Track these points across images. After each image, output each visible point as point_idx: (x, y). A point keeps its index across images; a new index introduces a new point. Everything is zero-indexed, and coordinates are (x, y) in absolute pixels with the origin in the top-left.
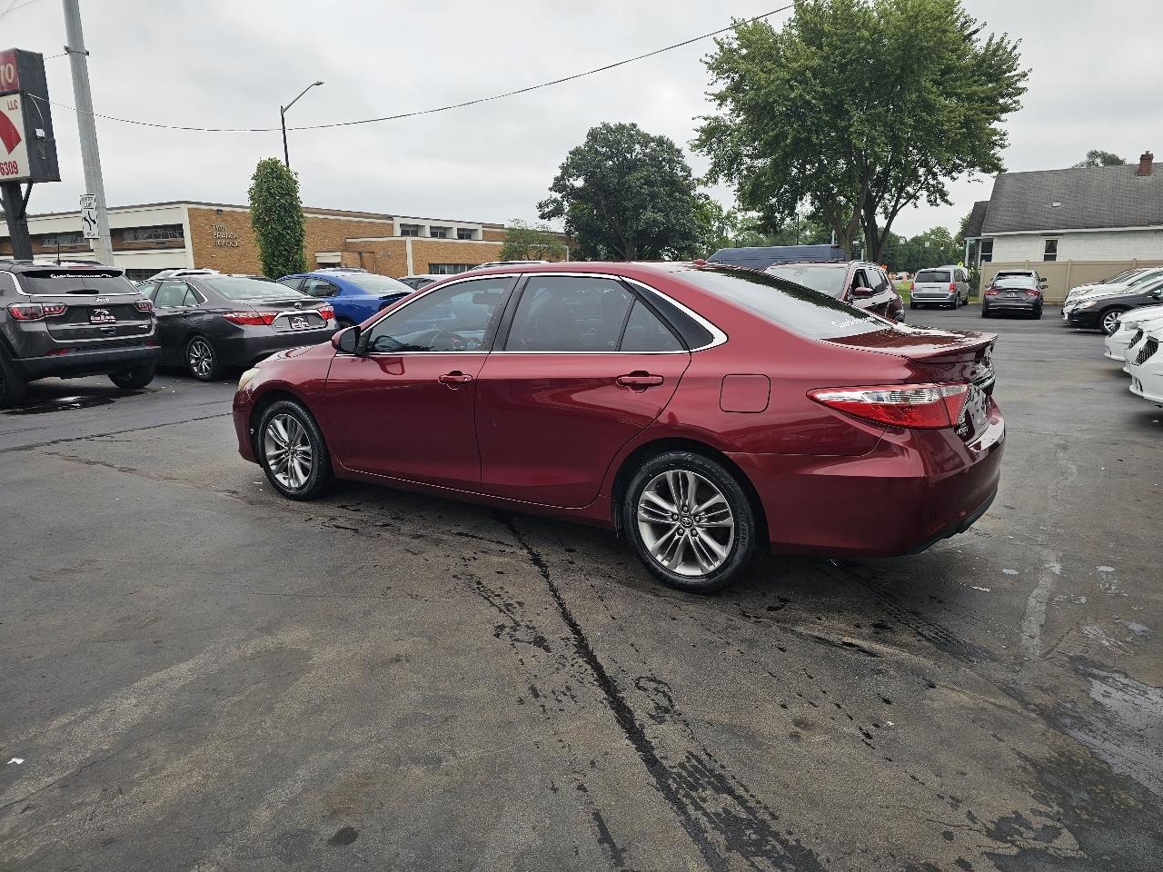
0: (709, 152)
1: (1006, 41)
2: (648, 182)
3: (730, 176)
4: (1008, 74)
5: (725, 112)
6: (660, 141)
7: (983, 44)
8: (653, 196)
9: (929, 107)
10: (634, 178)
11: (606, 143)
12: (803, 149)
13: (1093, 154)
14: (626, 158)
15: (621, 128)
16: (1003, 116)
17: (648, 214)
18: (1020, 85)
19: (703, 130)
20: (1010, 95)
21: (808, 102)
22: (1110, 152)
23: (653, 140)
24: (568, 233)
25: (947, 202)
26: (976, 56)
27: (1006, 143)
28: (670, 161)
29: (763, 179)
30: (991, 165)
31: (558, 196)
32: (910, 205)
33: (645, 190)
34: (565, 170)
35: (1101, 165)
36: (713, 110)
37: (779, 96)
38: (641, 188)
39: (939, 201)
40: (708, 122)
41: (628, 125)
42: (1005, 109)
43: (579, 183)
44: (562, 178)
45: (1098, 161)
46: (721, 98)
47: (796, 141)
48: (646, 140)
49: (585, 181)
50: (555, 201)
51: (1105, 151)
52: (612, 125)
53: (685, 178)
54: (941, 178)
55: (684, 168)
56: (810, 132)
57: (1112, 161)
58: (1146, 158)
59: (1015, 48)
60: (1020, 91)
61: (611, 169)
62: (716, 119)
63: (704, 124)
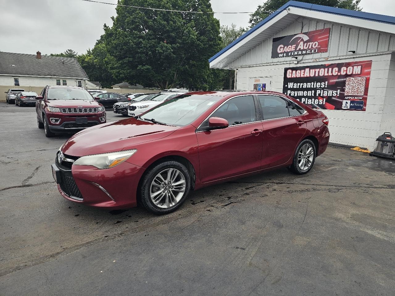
58: (39, 53)
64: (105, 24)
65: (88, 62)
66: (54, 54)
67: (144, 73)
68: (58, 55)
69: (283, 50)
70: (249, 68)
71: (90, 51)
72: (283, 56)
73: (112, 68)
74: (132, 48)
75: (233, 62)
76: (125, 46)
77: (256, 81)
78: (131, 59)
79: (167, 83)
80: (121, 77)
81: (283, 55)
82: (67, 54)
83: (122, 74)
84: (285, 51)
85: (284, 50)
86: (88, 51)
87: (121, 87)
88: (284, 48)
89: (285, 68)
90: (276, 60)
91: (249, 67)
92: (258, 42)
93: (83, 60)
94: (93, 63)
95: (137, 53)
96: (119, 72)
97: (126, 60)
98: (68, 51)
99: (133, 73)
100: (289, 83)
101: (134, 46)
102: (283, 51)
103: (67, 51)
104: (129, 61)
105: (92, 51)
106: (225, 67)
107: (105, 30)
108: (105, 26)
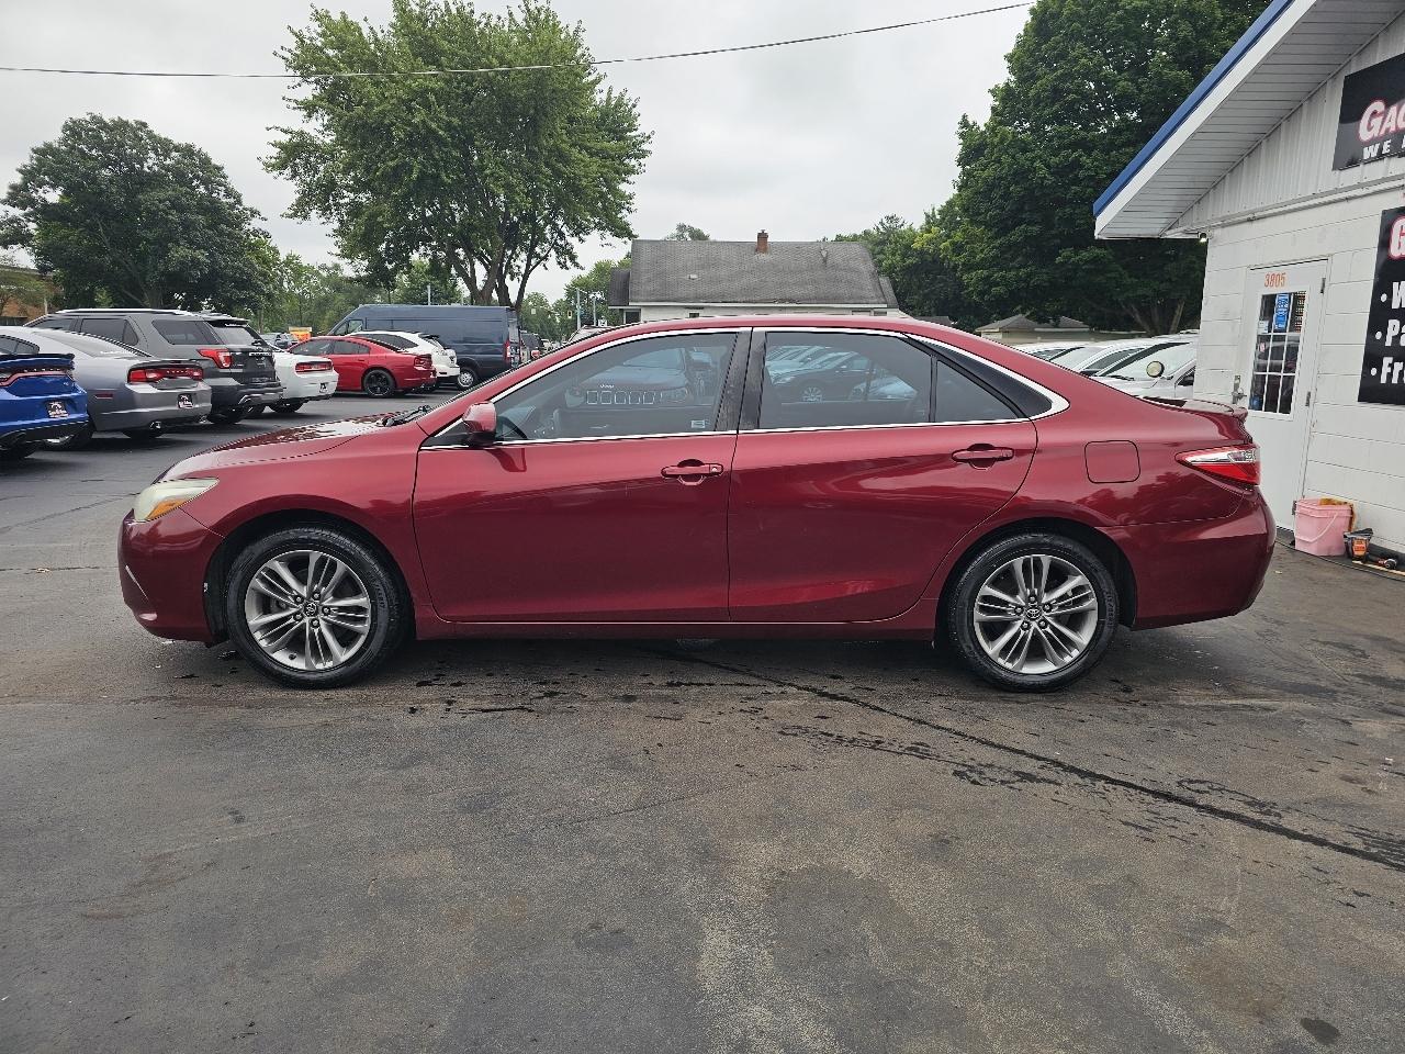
0: (293, 177)
1: (626, 97)
2: (176, 205)
3: (325, 210)
4: (628, 134)
5: (316, 128)
6: (188, 151)
7: (604, 96)
8: (188, 226)
9: (563, 157)
10: (152, 198)
11: (97, 142)
12: (429, 187)
13: (681, 228)
14: (132, 168)
15: (121, 125)
16: (631, 178)
17: (180, 253)
18: (645, 147)
19: (282, 147)
20: (636, 157)
21: (434, 132)
22: (696, 227)
23: (177, 149)
24: (43, 269)
25: (577, 265)
26: (596, 108)
27: (633, 207)
28: (205, 182)
29: (380, 219)
30: (623, 231)
31: (17, 212)
32: (540, 267)
33: (174, 216)
34: (29, 175)
35: (689, 239)
36: (297, 121)
37: (397, 118)
38: (167, 214)
39: (569, 263)
40: (289, 136)
41: (131, 121)
42: (631, 171)
43: (53, 196)
44: (24, 187)
45: (686, 234)
46: (310, 108)
47: (423, 176)
48: (164, 147)
49: (66, 194)
50: (14, 220)
51: (691, 225)
52: (107, 120)
53: (232, 207)
54: (569, 239)
55: (229, 193)
56: (436, 166)
57: (698, 236)
58: (763, 236)
59: (634, 106)
60: (644, 154)
61: (111, 181)
62: (301, 133)
63: (285, 138)
64: (964, 117)
65: (921, 253)
66: (844, 235)
67: (1080, 274)
68: (855, 235)
69: (1381, 127)
70: (1247, 225)
71: (933, 213)
72: (1380, 156)
73: (969, 267)
74: (1042, 186)
75: (1199, 202)
76: (1017, 183)
77: (1272, 280)
78: (1036, 229)
79: (1179, 313)
80: (994, 296)
81: (1381, 149)
82: (882, 230)
83: (997, 284)
84: (1387, 130)
85: (1386, 125)
86: (928, 216)
87: (1005, 331)
88: (1385, 114)
89: (1384, 212)
90: (1352, 175)
91: (1249, 220)
92: (1289, 105)
93: (908, 247)
94: (937, 250)
95: (1061, 203)
96: (988, 277)
97: (1016, 235)
98: (885, 221)
99: (1042, 277)
100: (1395, 285)
101: (1050, 180)
102: (1382, 132)
103: (881, 223)
104: (1028, 239)
105: (940, 212)
106: (1170, 229)
107: (962, 136)
108: (964, 123)
